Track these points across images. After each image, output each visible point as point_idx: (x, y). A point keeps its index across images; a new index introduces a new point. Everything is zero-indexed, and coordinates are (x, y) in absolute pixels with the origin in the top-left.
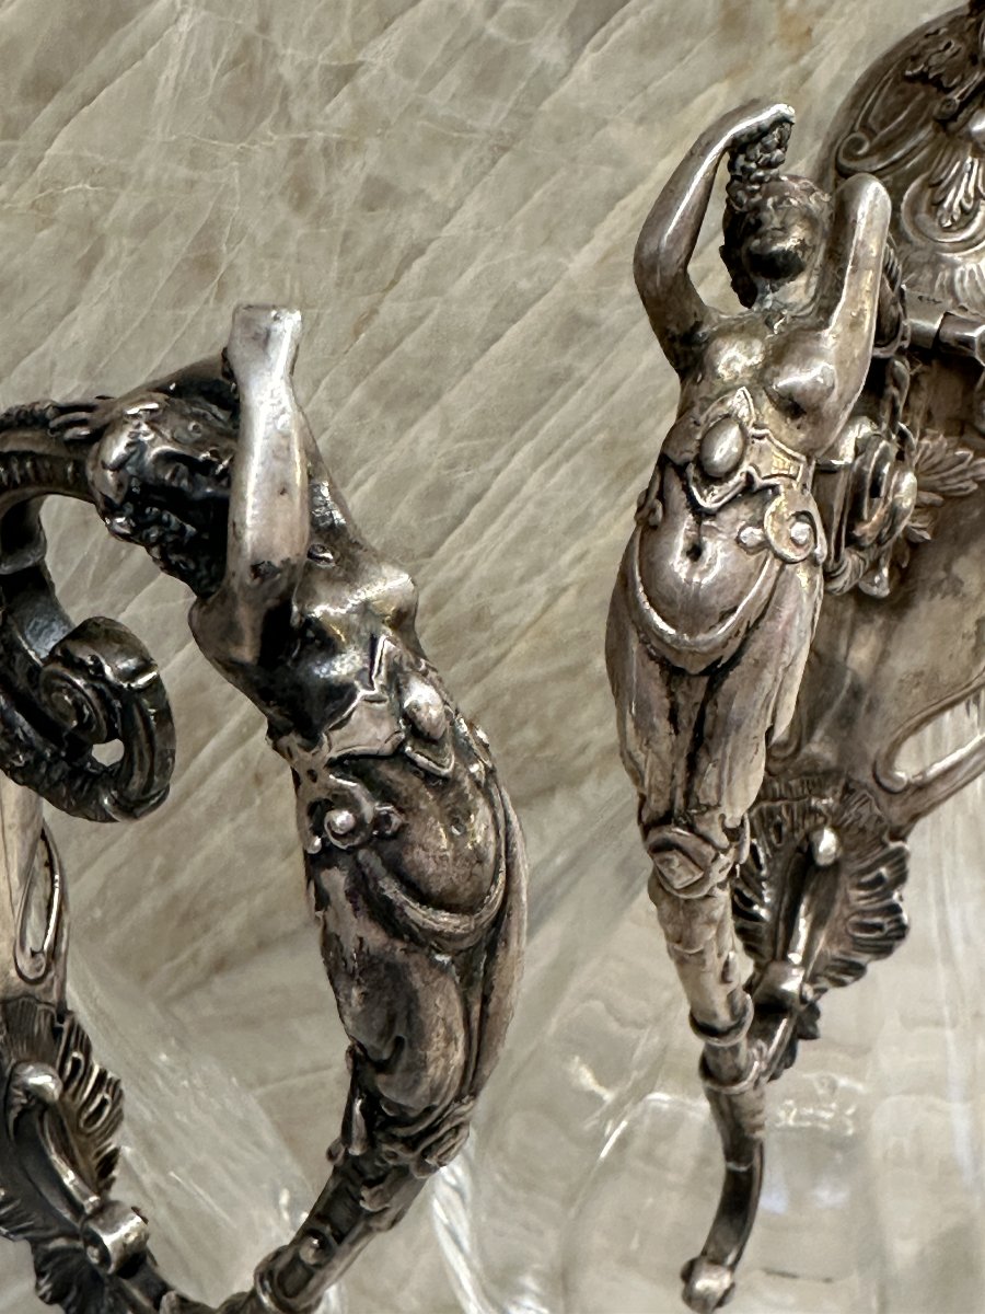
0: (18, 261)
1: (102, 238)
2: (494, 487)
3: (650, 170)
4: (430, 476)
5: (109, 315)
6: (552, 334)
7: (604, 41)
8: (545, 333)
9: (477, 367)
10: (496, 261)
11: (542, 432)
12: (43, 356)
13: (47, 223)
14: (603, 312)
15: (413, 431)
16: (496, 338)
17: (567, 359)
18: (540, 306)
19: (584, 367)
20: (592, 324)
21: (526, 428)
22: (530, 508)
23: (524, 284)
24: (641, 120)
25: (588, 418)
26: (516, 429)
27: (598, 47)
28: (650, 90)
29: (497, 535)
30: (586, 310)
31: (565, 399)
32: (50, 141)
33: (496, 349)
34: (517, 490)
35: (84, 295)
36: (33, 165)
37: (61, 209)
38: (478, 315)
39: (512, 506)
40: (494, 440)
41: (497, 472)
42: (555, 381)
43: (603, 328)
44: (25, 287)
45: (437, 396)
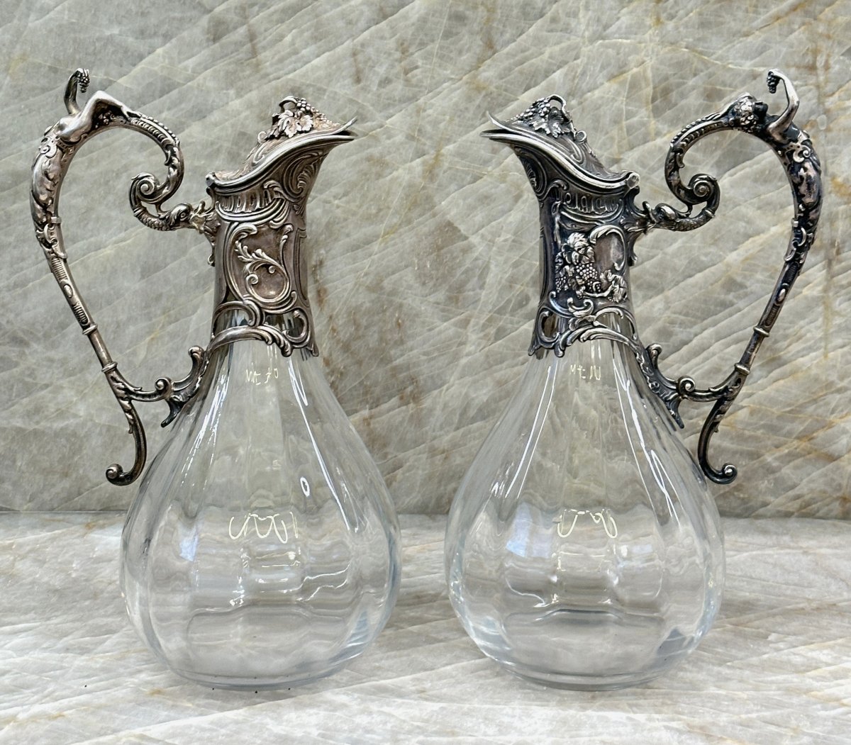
0: (493, 191)
1: (522, 191)
2: (695, 341)
3: (769, 229)
4: (660, 324)
5: (523, 217)
6: (720, 282)
7: (735, 174)
8: (716, 282)
9: (682, 285)
10: (688, 245)
11: (719, 325)
12: (499, 223)
13: (504, 182)
14: (748, 284)
15: (651, 301)
16: (690, 276)
17: (731, 297)
18: (712, 269)
19: (741, 304)
20: (742, 286)
21: (709, 320)
22: (715, 358)
23: (703, 258)
24: (759, 208)
25: (745, 328)
26: (704, 319)
27: (731, 175)
28: (762, 197)
29: (697, 364)
30: (739, 279)
31: (731, 315)
32: (506, 157)
33: (690, 281)
34: (709, 348)
35: (515, 208)
36: (501, 163)
37: (508, 179)
38: (681, 263)
39: (705, 354)
40: (693, 320)
41: (696, 335)
42: (724, 305)
43: (749, 290)
44: (495, 200)
45: (662, 291)
